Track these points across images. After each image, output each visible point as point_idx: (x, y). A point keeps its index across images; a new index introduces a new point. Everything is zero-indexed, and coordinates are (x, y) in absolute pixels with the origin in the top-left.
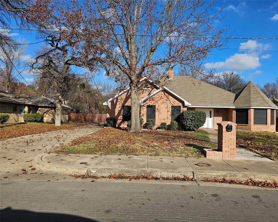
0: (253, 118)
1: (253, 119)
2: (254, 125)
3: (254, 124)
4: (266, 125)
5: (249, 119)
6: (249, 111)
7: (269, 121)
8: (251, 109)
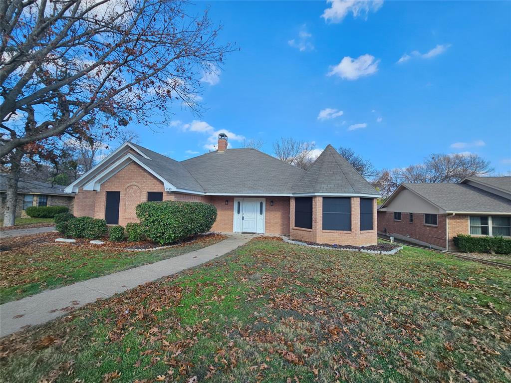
0: (322, 215)
1: (321, 219)
2: (324, 231)
3: (323, 229)
4: (349, 232)
5: (313, 219)
6: (313, 202)
7: (356, 223)
8: (317, 198)
